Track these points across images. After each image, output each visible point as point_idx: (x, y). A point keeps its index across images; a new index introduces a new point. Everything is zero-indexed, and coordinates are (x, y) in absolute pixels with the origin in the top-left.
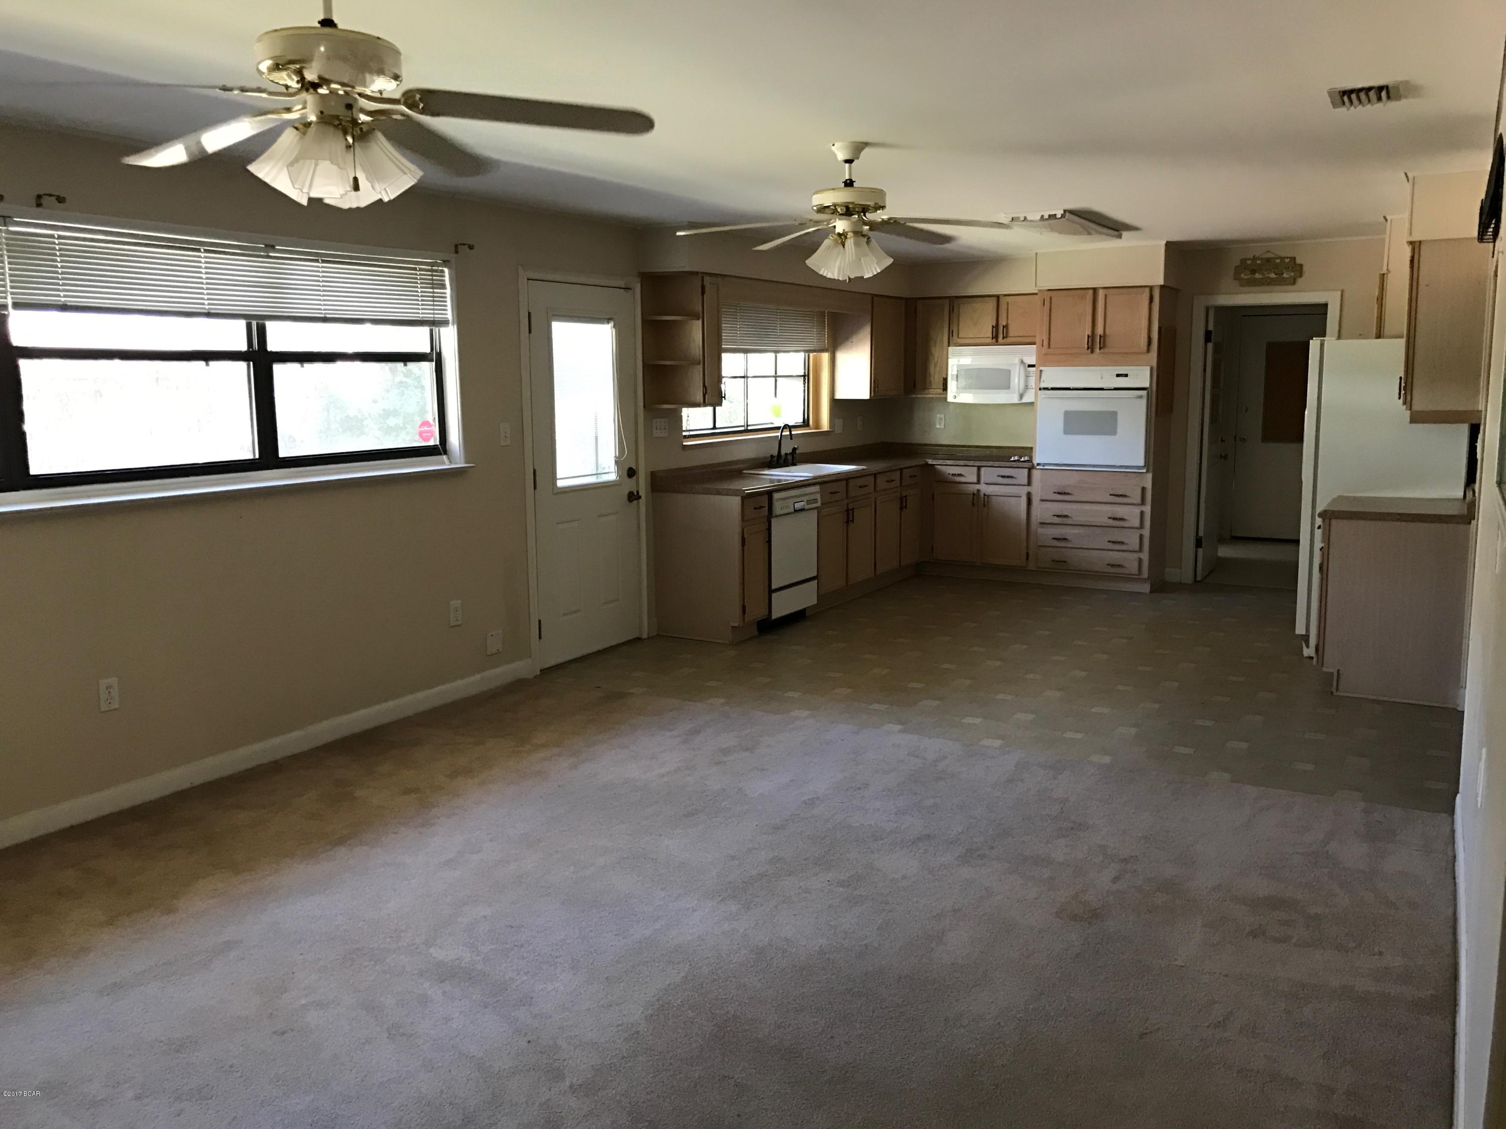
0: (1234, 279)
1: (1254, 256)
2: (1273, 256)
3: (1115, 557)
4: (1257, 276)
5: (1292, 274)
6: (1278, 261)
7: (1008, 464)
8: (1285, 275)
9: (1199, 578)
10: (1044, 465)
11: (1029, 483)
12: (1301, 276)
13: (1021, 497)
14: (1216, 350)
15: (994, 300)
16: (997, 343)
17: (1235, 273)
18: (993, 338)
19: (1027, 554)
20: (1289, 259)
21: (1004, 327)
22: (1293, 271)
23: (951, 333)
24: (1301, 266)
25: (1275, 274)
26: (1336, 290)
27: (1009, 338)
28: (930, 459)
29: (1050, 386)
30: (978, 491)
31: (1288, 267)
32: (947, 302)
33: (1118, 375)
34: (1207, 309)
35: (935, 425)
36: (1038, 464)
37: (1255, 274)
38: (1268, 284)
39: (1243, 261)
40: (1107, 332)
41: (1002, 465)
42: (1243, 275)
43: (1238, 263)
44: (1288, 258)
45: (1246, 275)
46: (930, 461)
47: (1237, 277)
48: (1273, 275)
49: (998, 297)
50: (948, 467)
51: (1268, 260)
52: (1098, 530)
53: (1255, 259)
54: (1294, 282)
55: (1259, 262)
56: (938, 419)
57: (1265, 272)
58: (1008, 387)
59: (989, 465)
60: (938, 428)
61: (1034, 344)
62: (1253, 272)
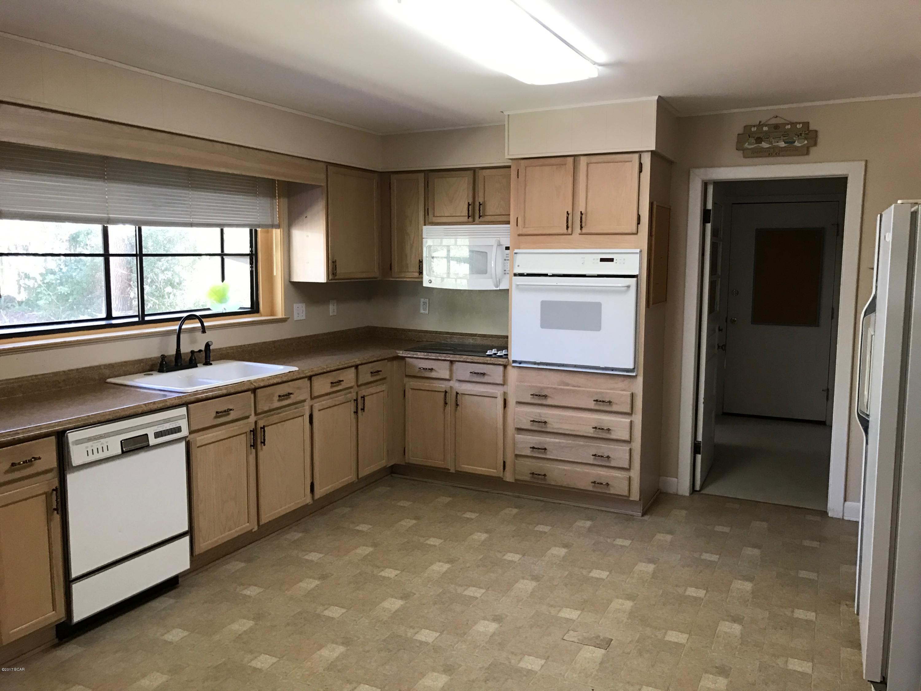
0: (737, 150)
1: (760, 122)
2: (782, 121)
3: (602, 473)
4: (765, 145)
5: (806, 142)
6: (789, 127)
7: (481, 359)
8: (797, 144)
9: (698, 488)
10: (520, 363)
11: (504, 384)
12: (815, 144)
13: (496, 398)
14: (714, 233)
15: (470, 173)
16: (473, 222)
17: (738, 142)
18: (469, 217)
19: (504, 462)
20: (801, 125)
21: (480, 204)
22: (806, 139)
23: (427, 212)
24: (816, 132)
25: (785, 143)
26: (861, 160)
27: (486, 217)
28: (400, 350)
29: (526, 272)
30: (451, 387)
31: (801, 134)
32: (421, 176)
33: (602, 260)
34: (705, 185)
35: (419, 310)
36: (514, 362)
37: (761, 143)
38: (777, 155)
39: (747, 128)
40: (589, 209)
41: (476, 361)
42: (746, 145)
43: (741, 131)
44: (800, 123)
45: (751, 144)
46: (401, 352)
47: (739, 147)
48: (782, 144)
49: (474, 171)
50: (419, 360)
51: (776, 127)
52: (581, 442)
53: (760, 125)
54: (807, 152)
55: (765, 129)
56: (422, 303)
57: (773, 140)
58: (485, 272)
59: (462, 360)
60: (422, 313)
61: (508, 223)
62: (759, 140)
